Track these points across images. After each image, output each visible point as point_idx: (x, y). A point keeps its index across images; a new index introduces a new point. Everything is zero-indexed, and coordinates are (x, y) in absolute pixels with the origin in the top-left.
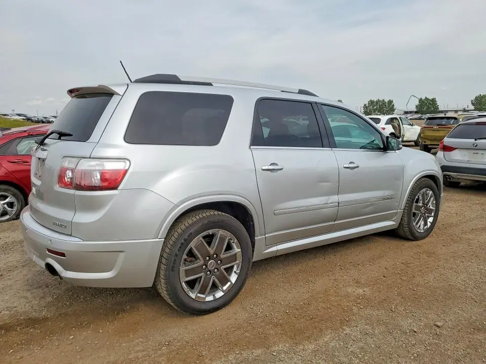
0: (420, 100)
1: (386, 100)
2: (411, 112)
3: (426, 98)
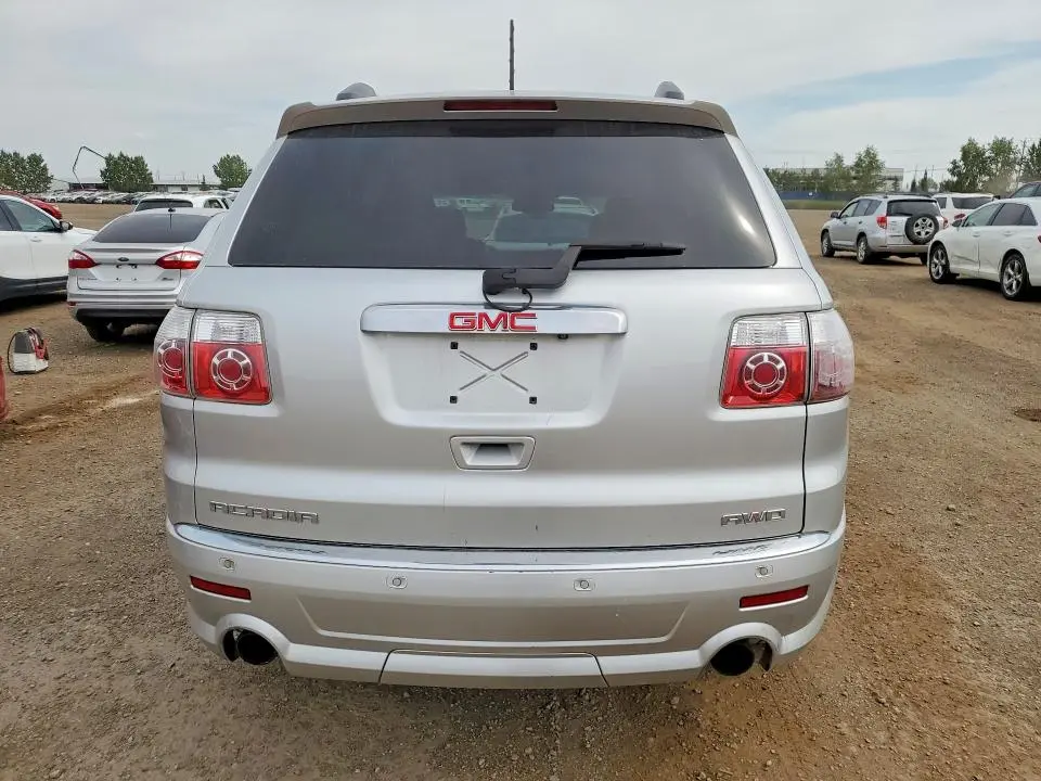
0: (109, 159)
1: (25, 154)
2: (86, 187)
3: (122, 155)
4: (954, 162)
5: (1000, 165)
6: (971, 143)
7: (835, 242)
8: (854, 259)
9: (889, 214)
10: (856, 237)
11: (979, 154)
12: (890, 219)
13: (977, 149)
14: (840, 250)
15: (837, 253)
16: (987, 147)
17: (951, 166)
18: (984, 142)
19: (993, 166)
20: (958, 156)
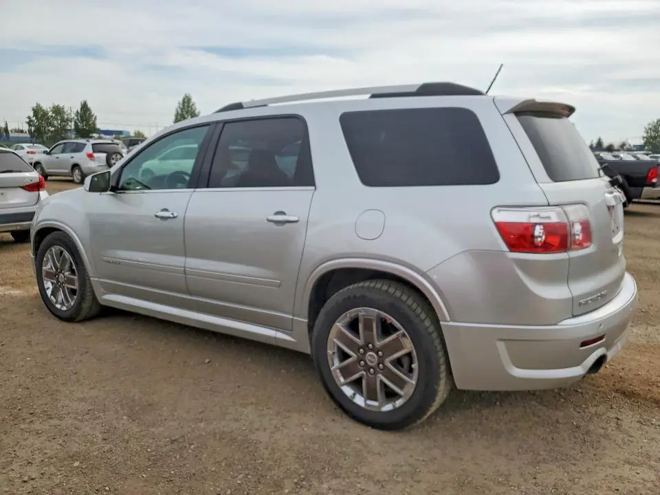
4: (29, 117)
5: (59, 122)
6: (38, 106)
7: (48, 171)
8: (72, 181)
9: (94, 152)
10: (70, 168)
11: (45, 114)
12: (96, 155)
13: (43, 111)
14: (51, 176)
15: (49, 178)
16: (49, 110)
17: (28, 120)
18: (47, 106)
19: (55, 122)
20: (31, 114)
